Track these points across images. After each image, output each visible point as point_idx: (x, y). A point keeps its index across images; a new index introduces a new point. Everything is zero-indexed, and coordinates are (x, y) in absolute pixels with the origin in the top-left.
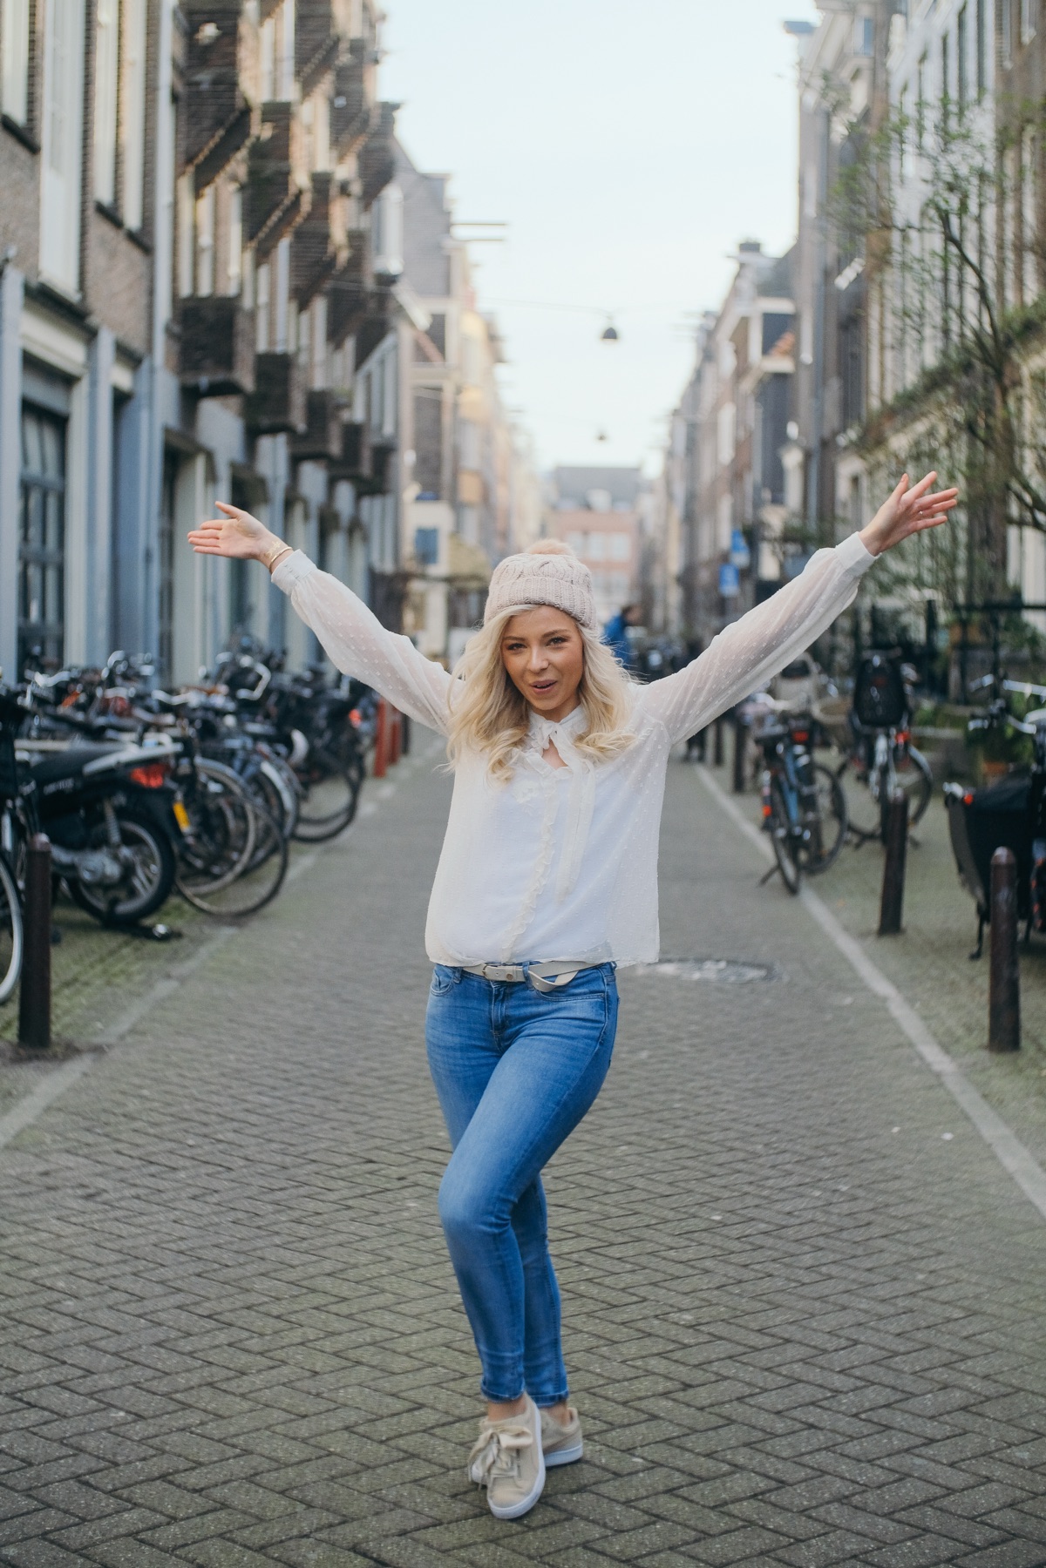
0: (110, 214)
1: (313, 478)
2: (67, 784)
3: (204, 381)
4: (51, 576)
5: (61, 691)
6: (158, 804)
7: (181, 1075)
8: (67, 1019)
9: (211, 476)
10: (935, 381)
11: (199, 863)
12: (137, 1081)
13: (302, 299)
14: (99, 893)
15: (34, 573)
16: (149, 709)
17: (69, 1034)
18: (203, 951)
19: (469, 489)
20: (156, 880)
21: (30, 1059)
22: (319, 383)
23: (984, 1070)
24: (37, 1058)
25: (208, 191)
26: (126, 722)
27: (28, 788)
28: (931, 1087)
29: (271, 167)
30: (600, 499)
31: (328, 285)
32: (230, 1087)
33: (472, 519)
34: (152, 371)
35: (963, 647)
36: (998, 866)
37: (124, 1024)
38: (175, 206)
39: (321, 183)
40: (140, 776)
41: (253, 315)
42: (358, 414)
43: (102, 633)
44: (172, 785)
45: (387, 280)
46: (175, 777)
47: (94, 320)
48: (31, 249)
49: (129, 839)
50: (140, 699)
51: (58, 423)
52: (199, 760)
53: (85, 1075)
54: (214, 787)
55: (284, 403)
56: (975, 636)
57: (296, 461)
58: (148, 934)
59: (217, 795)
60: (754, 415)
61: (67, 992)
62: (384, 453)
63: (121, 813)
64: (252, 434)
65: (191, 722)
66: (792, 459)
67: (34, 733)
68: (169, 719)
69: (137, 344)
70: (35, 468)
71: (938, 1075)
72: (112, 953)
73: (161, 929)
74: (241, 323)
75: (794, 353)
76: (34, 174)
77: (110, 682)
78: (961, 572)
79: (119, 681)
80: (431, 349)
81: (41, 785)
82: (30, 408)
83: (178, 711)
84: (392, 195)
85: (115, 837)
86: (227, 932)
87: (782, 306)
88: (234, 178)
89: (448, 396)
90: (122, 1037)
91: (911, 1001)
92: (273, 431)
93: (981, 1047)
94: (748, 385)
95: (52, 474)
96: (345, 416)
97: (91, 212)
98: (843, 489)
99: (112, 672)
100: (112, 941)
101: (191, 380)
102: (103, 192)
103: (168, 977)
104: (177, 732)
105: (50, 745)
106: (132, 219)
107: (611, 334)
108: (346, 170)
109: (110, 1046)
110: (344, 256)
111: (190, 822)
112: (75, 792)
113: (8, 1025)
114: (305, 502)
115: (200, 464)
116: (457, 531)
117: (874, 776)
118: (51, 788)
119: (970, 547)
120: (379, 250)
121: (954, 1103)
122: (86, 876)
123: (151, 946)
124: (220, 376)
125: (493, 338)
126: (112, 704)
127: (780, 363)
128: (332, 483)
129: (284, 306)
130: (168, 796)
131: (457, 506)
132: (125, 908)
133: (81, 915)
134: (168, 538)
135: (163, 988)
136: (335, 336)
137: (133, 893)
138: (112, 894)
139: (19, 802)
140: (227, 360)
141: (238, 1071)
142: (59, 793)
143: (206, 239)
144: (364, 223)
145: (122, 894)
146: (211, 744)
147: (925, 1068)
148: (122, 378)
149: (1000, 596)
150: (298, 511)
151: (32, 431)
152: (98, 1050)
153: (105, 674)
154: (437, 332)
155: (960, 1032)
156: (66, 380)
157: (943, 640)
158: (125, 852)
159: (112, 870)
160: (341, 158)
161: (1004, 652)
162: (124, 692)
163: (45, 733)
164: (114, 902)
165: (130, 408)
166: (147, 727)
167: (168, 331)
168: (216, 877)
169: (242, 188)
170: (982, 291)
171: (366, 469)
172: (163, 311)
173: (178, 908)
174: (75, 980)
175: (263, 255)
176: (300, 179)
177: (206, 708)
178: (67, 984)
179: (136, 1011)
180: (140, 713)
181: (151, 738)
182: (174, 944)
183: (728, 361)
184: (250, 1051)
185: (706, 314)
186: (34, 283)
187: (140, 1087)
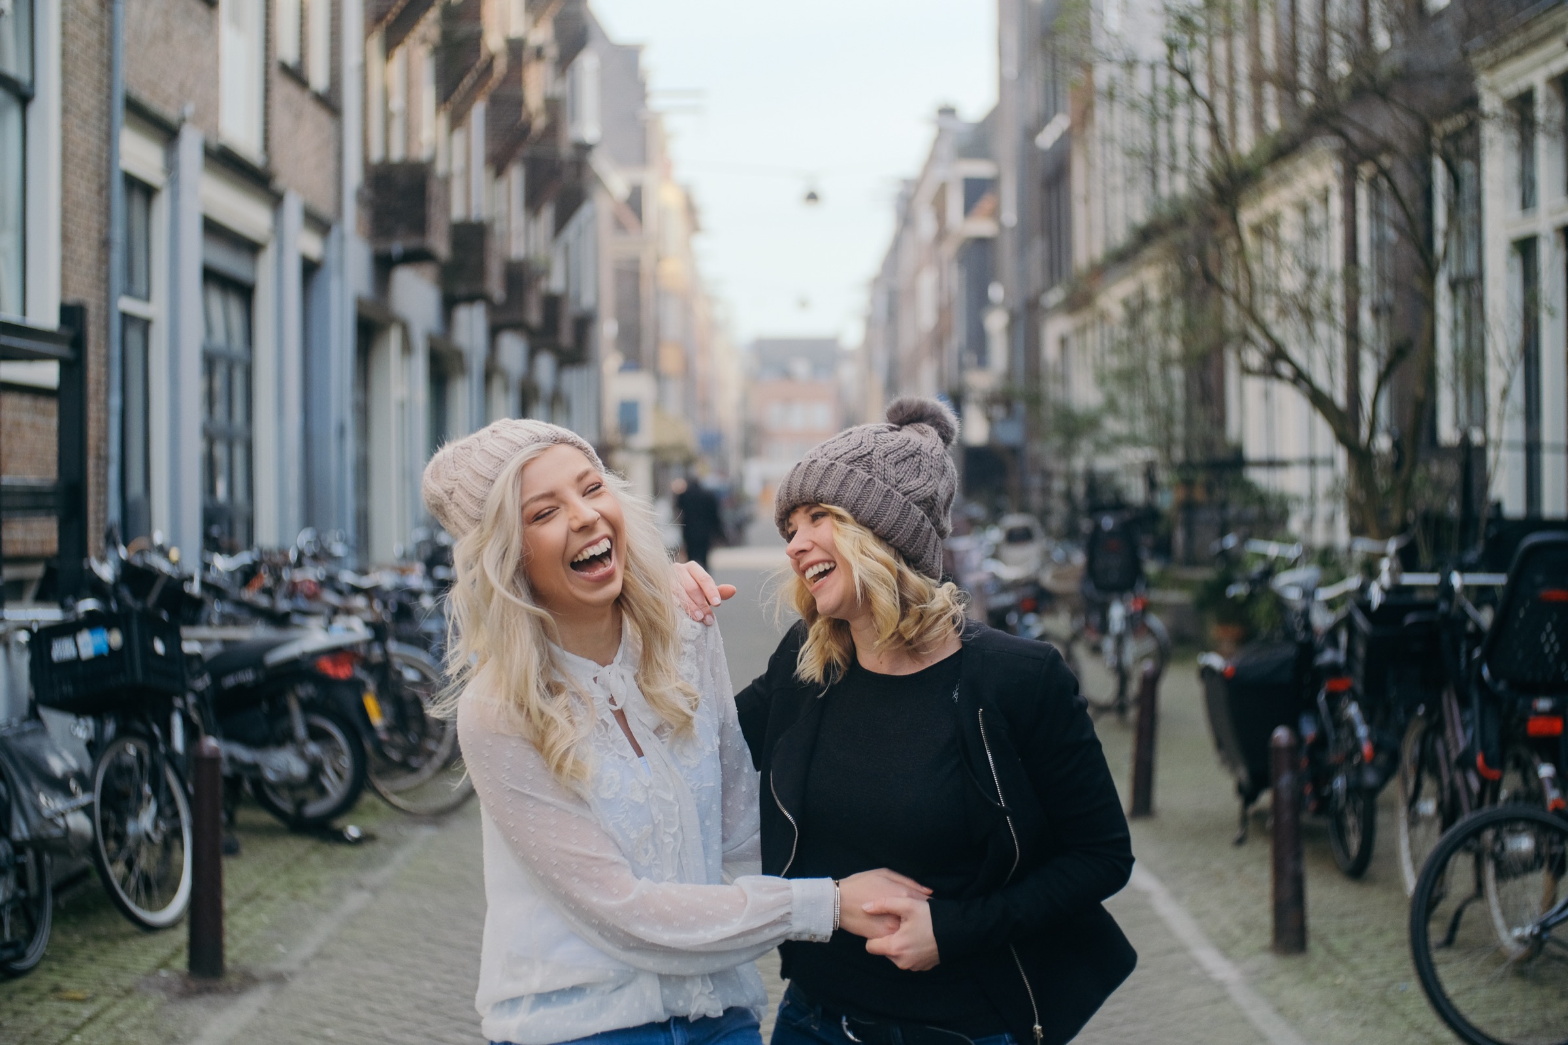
0: (296, 75)
1: (512, 349)
2: (248, 676)
3: (397, 247)
4: (239, 454)
5: (248, 574)
6: (347, 696)
7: (372, 1010)
8: (245, 943)
9: (407, 347)
10: (1145, 236)
11: (395, 756)
12: (320, 1017)
13: (498, 164)
14: (285, 793)
15: (220, 451)
16: (340, 592)
17: (247, 961)
18: (400, 856)
19: (670, 360)
20: (348, 775)
21: (199, 992)
22: (517, 250)
23: (1271, 978)
24: (209, 990)
25: (399, 53)
26: (315, 606)
27: (202, 683)
28: (1215, 1002)
29: (463, 29)
30: (801, 368)
31: (525, 151)
32: (425, 1023)
33: (674, 391)
34: (342, 238)
35: (1188, 507)
36: (1278, 750)
37: (308, 946)
38: (364, 67)
39: (516, 48)
40: (327, 666)
41: (447, 181)
42: (556, 283)
43: (294, 512)
44: (361, 674)
45: (583, 149)
46: (367, 665)
47: (280, 183)
48: (210, 110)
49: (317, 734)
50: (330, 582)
51: (245, 292)
52: (393, 646)
53: (262, 1011)
54: (410, 675)
55: (480, 272)
56: (1199, 494)
57: (494, 332)
58: (339, 837)
59: (413, 684)
60: (955, 279)
61: (246, 909)
62: (584, 324)
63: (308, 707)
64: (449, 304)
65: (385, 605)
66: (996, 322)
67: (215, 619)
68: (360, 602)
69: (325, 208)
70: (219, 338)
71: (1221, 985)
72: (299, 860)
73: (353, 831)
74: (434, 189)
75: (995, 214)
76: (212, 28)
77: (299, 564)
78: (1179, 431)
79: (306, 561)
80: (628, 217)
81: (216, 678)
82: (211, 277)
83: (370, 593)
84: (588, 62)
85: (301, 731)
86: (425, 833)
87: (980, 169)
88: (424, 40)
89: (646, 266)
90: (306, 963)
91: (1177, 895)
92: (471, 299)
93: (1263, 950)
94: (949, 249)
95: (238, 344)
96: (543, 285)
97: (274, 69)
98: (1050, 350)
99: (301, 554)
100: (298, 846)
101: (383, 247)
102: (287, 51)
103: (360, 887)
104: (369, 617)
105: (232, 633)
106: (319, 78)
107: (812, 197)
108: (541, 35)
109: (292, 974)
110: (539, 123)
111: (382, 713)
112: (256, 685)
113: (178, 950)
114: (504, 375)
115: (394, 337)
116: (659, 403)
117: (1109, 645)
118: (230, 681)
119: (1188, 406)
120: (574, 116)
121: (1244, 1020)
122: (271, 776)
123: (343, 851)
124: (413, 242)
125: (691, 210)
126: (299, 587)
127: (982, 227)
128: (532, 354)
129: (480, 172)
130: (357, 687)
131: (659, 377)
132: (315, 808)
133: (265, 818)
134: (363, 412)
135: (355, 901)
136: (533, 202)
137: (322, 791)
138: (300, 794)
139: (191, 699)
140: (420, 225)
141: (435, 1002)
142: (240, 687)
143: (397, 103)
144: (558, 89)
145: (310, 793)
146: (406, 628)
147: (1205, 979)
148: (311, 245)
149: (1221, 454)
150: (497, 384)
151: (216, 300)
152: (278, 979)
153: (293, 556)
154: (635, 202)
155: (1237, 932)
156: (251, 248)
157: (1166, 500)
158: (313, 749)
159: (299, 769)
160: (536, 23)
161: (1232, 511)
162: (311, 574)
163: (228, 620)
164: (301, 804)
165: (319, 278)
166: (336, 611)
167: (360, 196)
168: (414, 770)
169: (436, 51)
170: (1214, 128)
171: (566, 337)
172: (354, 176)
173: (374, 808)
174: (257, 894)
175: (457, 120)
176: (493, 41)
177: (401, 590)
178: (247, 899)
179: (323, 929)
180: (331, 598)
181: (340, 622)
182: (368, 848)
183: (926, 225)
184: (449, 977)
185: (906, 182)
186: (213, 144)
187: (323, 1025)
